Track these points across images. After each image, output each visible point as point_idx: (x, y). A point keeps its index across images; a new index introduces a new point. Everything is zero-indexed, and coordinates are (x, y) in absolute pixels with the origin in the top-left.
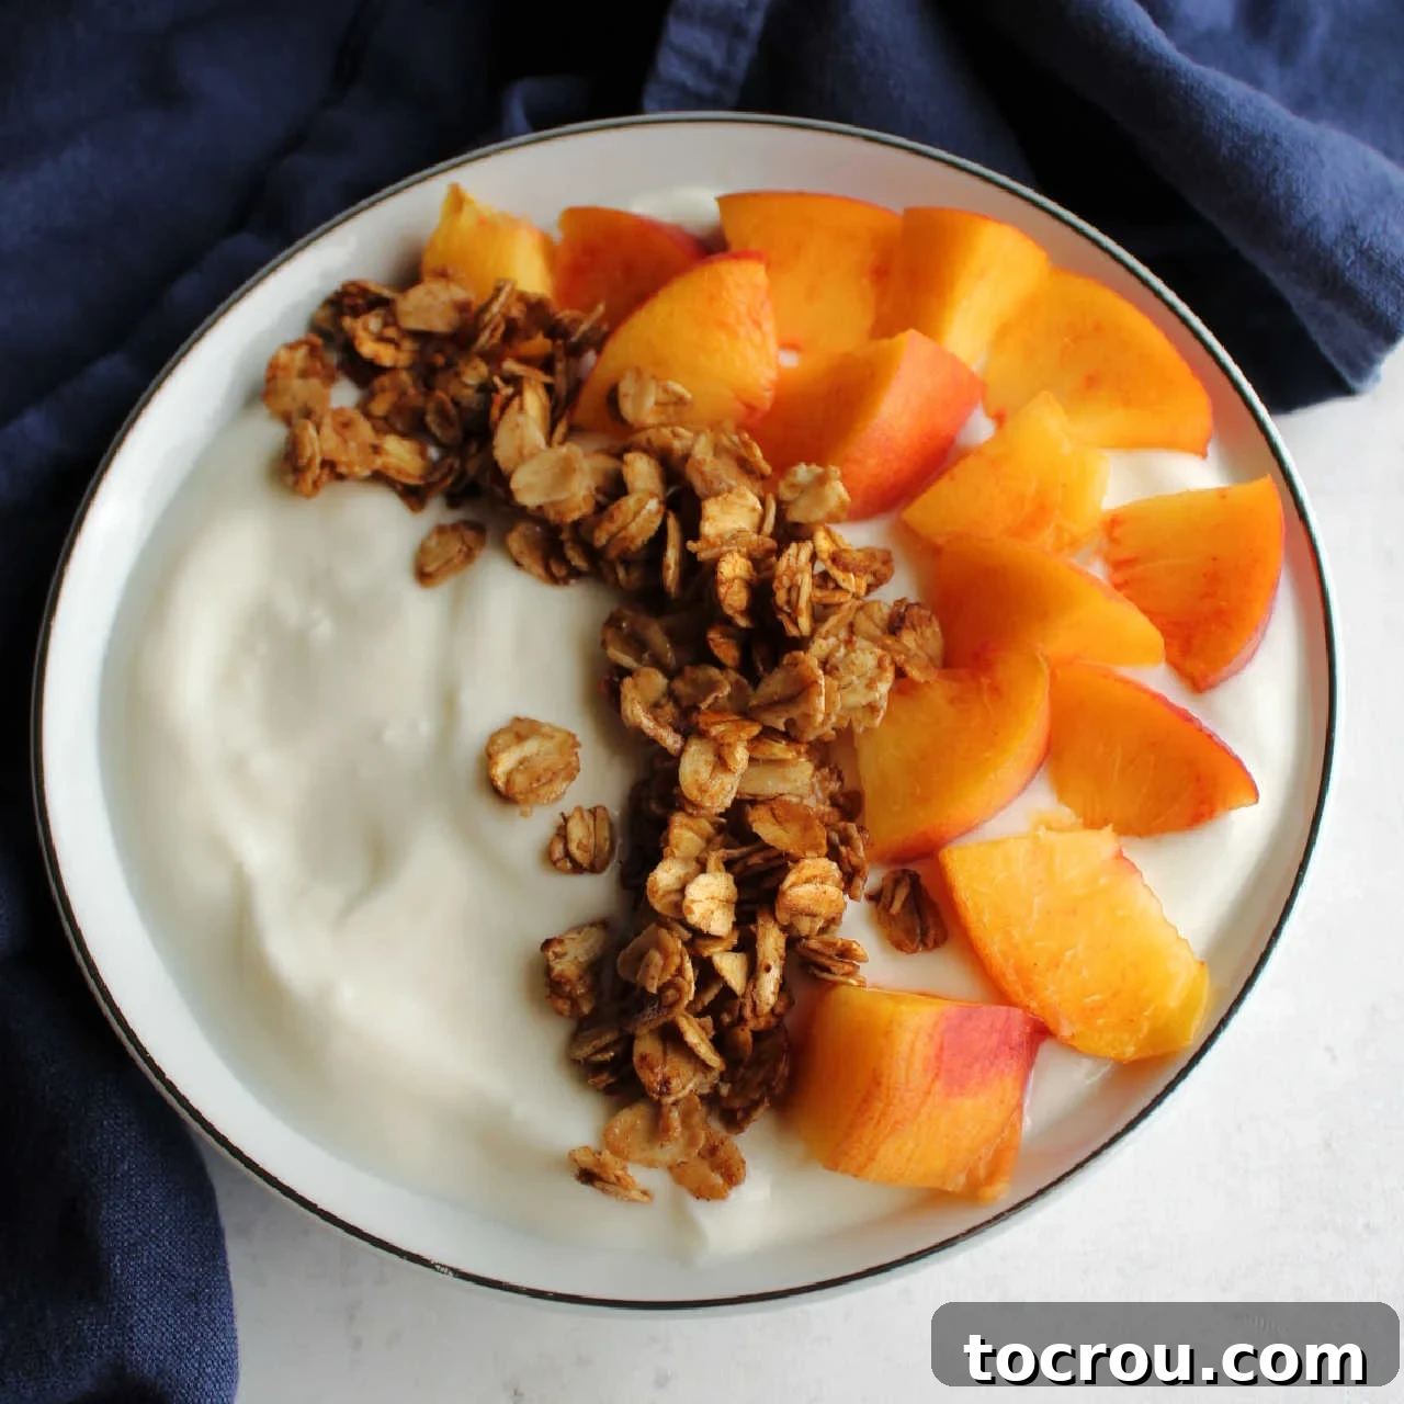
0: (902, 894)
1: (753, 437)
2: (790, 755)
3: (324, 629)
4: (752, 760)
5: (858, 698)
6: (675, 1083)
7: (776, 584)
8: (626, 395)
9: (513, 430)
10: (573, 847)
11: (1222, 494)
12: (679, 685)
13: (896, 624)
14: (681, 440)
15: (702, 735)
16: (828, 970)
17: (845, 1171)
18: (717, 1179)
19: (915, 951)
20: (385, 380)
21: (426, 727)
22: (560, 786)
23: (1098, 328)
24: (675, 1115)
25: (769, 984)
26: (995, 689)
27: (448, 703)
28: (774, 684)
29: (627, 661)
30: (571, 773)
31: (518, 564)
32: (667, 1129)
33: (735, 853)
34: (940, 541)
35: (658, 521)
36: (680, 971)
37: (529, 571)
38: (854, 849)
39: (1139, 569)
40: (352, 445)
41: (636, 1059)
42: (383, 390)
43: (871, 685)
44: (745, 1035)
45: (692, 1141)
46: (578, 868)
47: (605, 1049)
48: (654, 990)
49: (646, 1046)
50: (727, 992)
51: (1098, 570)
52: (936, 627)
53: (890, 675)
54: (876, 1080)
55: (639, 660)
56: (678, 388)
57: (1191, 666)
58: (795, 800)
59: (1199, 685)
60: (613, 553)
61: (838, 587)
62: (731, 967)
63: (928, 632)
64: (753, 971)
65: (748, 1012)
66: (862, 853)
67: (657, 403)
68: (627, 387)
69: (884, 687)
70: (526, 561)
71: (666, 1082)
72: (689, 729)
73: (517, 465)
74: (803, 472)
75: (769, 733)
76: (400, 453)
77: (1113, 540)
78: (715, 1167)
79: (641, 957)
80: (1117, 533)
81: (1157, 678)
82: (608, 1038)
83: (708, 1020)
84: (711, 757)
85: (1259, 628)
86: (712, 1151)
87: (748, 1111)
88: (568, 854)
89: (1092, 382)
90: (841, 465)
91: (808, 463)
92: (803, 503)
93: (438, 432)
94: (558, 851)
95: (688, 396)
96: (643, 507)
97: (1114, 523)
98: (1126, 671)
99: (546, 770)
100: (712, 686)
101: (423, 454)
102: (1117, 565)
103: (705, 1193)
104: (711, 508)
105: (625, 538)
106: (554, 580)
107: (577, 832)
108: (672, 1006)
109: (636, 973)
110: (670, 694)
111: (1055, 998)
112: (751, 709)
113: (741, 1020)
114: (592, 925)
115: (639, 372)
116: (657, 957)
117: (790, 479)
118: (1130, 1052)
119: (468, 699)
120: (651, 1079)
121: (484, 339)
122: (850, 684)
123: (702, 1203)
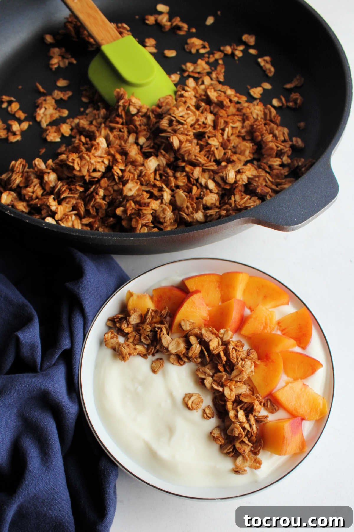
0: (269, 403)
1: (213, 327)
2: (241, 385)
3: (140, 389)
4: (235, 388)
5: (249, 370)
6: (246, 451)
7: (230, 355)
8: (183, 325)
9: (165, 339)
10: (208, 415)
11: (297, 312)
12: (215, 378)
13: (248, 354)
14: (197, 331)
15: (226, 386)
16: (264, 421)
17: (282, 455)
18: (258, 465)
19: (275, 413)
20: (130, 335)
21: (169, 401)
22: (201, 404)
23: (263, 286)
24: (247, 457)
25: (254, 427)
26: (272, 361)
27: (171, 395)
28: (235, 373)
29: (203, 377)
30: (202, 401)
31: (173, 364)
32: (247, 460)
33: (241, 406)
34: (250, 336)
35: (200, 348)
36: (240, 431)
37: (176, 365)
38: (259, 398)
39: (286, 331)
40: (131, 349)
41: (237, 449)
42: (130, 337)
43: (251, 367)
44: (254, 438)
45: (251, 460)
46: (209, 418)
47: (229, 449)
48: (237, 436)
49: (238, 445)
50: (248, 431)
51: (279, 333)
52: (255, 352)
53: (253, 364)
54: (284, 438)
55: (205, 376)
56: (192, 321)
57: (302, 345)
58: (245, 392)
59: (304, 348)
60: (193, 357)
61: (239, 351)
62: (247, 426)
63: (254, 354)
64: (251, 426)
65: (253, 434)
66: (261, 398)
67: (189, 325)
68: (182, 323)
69: (253, 367)
70: (174, 363)
71: (244, 451)
72: (222, 386)
73: (168, 345)
74: (222, 331)
75: (236, 382)
76: (140, 348)
77: (280, 326)
78: (257, 463)
79: (233, 430)
80: (280, 324)
81: (298, 349)
82: (230, 447)
83: (246, 437)
84: (229, 390)
85: (310, 335)
86: (255, 460)
87: (259, 451)
88: (207, 416)
89: (265, 297)
90: (229, 327)
91: (222, 329)
92: (225, 337)
93: (145, 342)
94: (205, 416)
95: (194, 322)
96: (197, 347)
97: (279, 323)
98: (290, 350)
99: (198, 402)
100: (222, 377)
101: (144, 347)
102: (282, 331)
103: (257, 468)
104: (211, 343)
105: (195, 354)
106: (181, 365)
107: (207, 411)
108: (242, 437)
109: (232, 433)
110: (214, 380)
111: (303, 413)
112: (232, 379)
113: (252, 435)
114: (216, 427)
115: (184, 320)
116: (236, 429)
117: (220, 333)
118: (318, 418)
119: (175, 393)
120: (241, 451)
121: (148, 321)
122: (247, 368)
123: (257, 470)
